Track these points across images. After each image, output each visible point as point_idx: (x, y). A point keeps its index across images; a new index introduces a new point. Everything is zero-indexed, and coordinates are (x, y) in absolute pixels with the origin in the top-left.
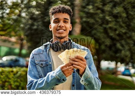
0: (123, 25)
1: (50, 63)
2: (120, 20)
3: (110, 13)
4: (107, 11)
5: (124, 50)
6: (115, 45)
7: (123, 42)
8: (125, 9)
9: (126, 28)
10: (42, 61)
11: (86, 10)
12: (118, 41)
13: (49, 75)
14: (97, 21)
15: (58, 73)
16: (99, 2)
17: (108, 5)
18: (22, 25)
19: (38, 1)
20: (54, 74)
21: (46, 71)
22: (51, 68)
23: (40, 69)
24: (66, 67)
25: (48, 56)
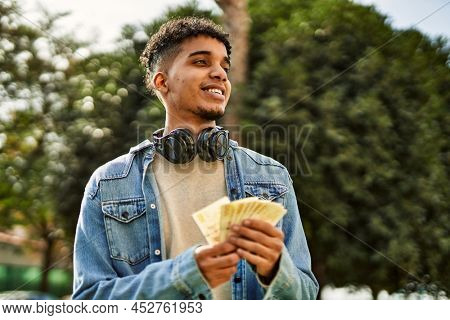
0: (386, 154)
1: (153, 206)
2: (372, 138)
3: (338, 117)
4: (330, 111)
5: (398, 236)
6: (364, 223)
7: (391, 211)
8: (386, 101)
9: (395, 163)
10: (125, 203)
11: (260, 113)
12: (372, 208)
13: (153, 273)
15: (184, 274)
16: (300, 85)
17: (329, 93)
18: (48, 178)
19: (100, 93)
20: (170, 272)
21: (140, 234)
22: (156, 222)
23: (115, 231)
24: (215, 257)
25: (145, 184)
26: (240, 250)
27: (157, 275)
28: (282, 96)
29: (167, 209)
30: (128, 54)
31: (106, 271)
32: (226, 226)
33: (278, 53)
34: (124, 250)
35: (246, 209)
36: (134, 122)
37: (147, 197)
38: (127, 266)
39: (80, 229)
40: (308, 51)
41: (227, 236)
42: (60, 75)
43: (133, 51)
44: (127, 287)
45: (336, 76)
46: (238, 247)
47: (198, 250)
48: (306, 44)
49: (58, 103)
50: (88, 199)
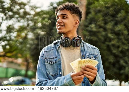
0: (126, 42)
1: (59, 59)
2: (122, 37)
3: (111, 31)
4: (109, 29)
5: (128, 66)
6: (118, 62)
7: (126, 59)
8: (126, 26)
10: (51, 58)
11: (89, 29)
12: (121, 58)
13: (59, 80)
14: (100, 39)
15: (68, 81)
16: (101, 21)
17: (109, 24)
18: (28, 46)
19: (43, 22)
20: (64, 80)
21: (56, 67)
22: (60, 64)
23: (48, 66)
24: (77, 76)
25: (57, 53)
26: (84, 74)
27: (60, 81)
28: (95, 24)
29: (63, 61)
30: (52, 11)
31: (46, 78)
32: (80, 67)
33: (95, 11)
34: (51, 72)
35: (86, 62)
36: (53, 30)
37: (58, 57)
38: (51, 77)
39: (38, 65)
40: (104, 11)
41: (80, 70)
42: (32, 16)
43: (53, 10)
44: (51, 83)
45: (111, 18)
46: (84, 73)
47: (72, 74)
48: (103, 9)
49: (31, 24)
50: (41, 57)
